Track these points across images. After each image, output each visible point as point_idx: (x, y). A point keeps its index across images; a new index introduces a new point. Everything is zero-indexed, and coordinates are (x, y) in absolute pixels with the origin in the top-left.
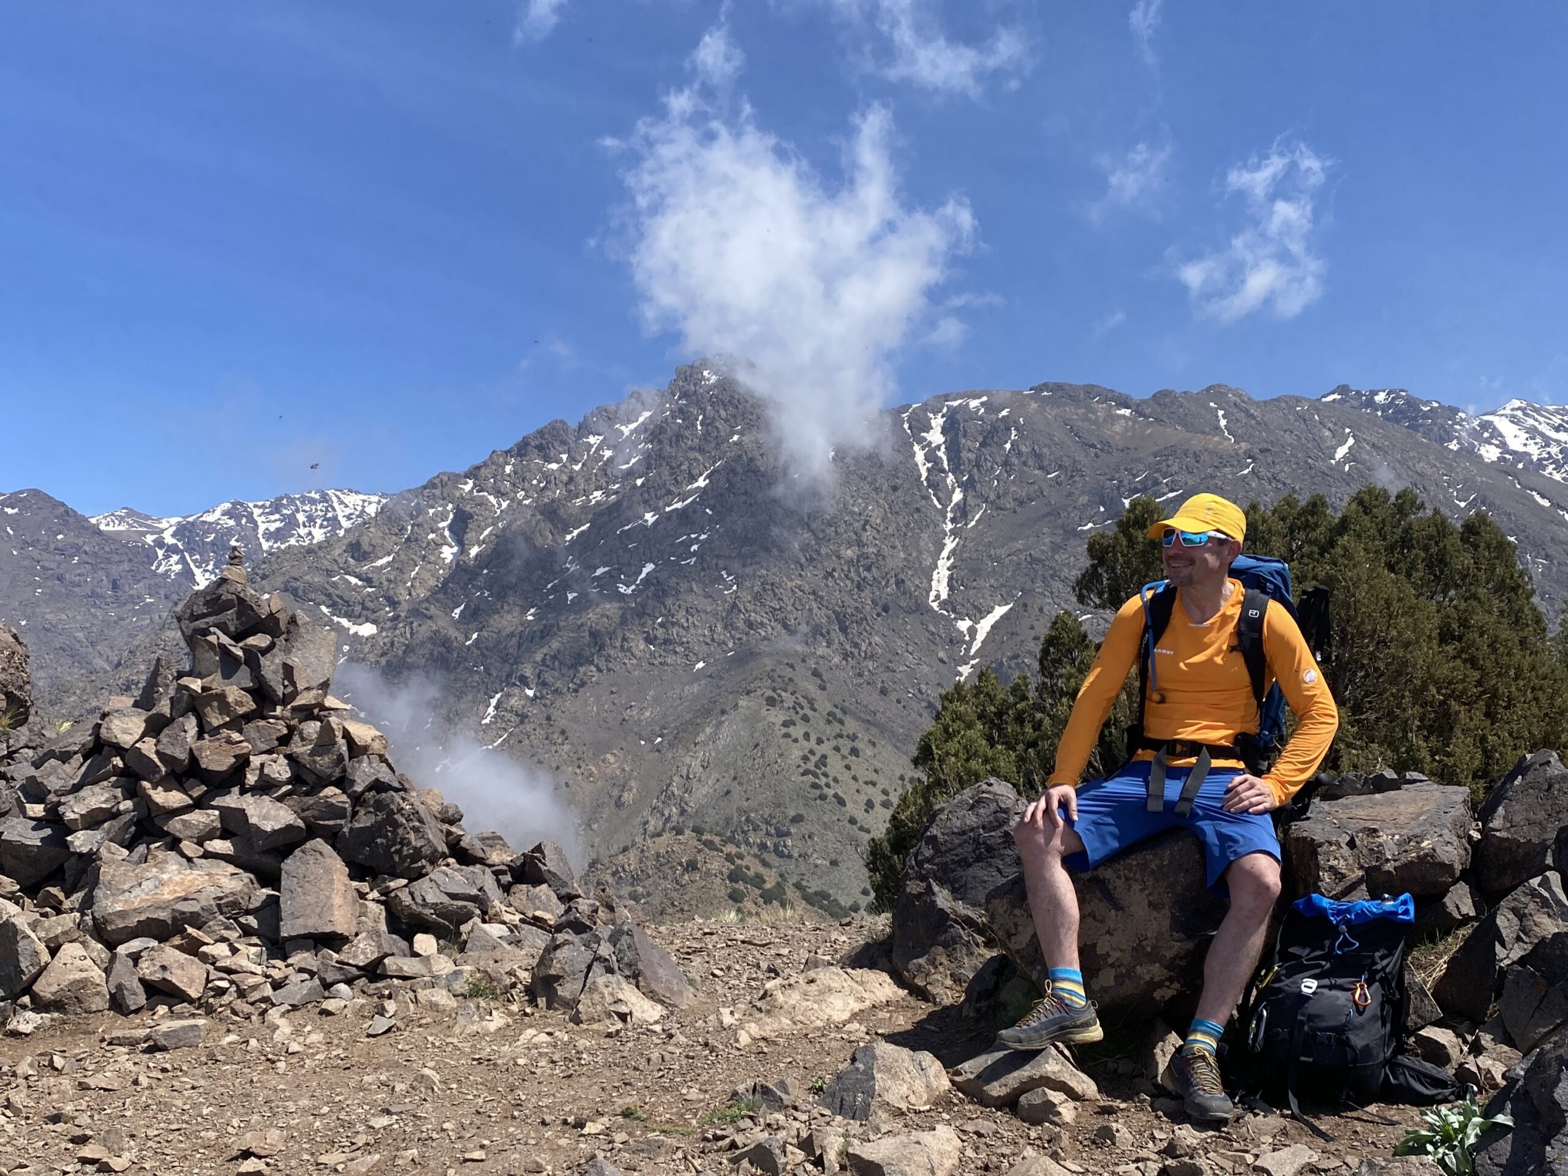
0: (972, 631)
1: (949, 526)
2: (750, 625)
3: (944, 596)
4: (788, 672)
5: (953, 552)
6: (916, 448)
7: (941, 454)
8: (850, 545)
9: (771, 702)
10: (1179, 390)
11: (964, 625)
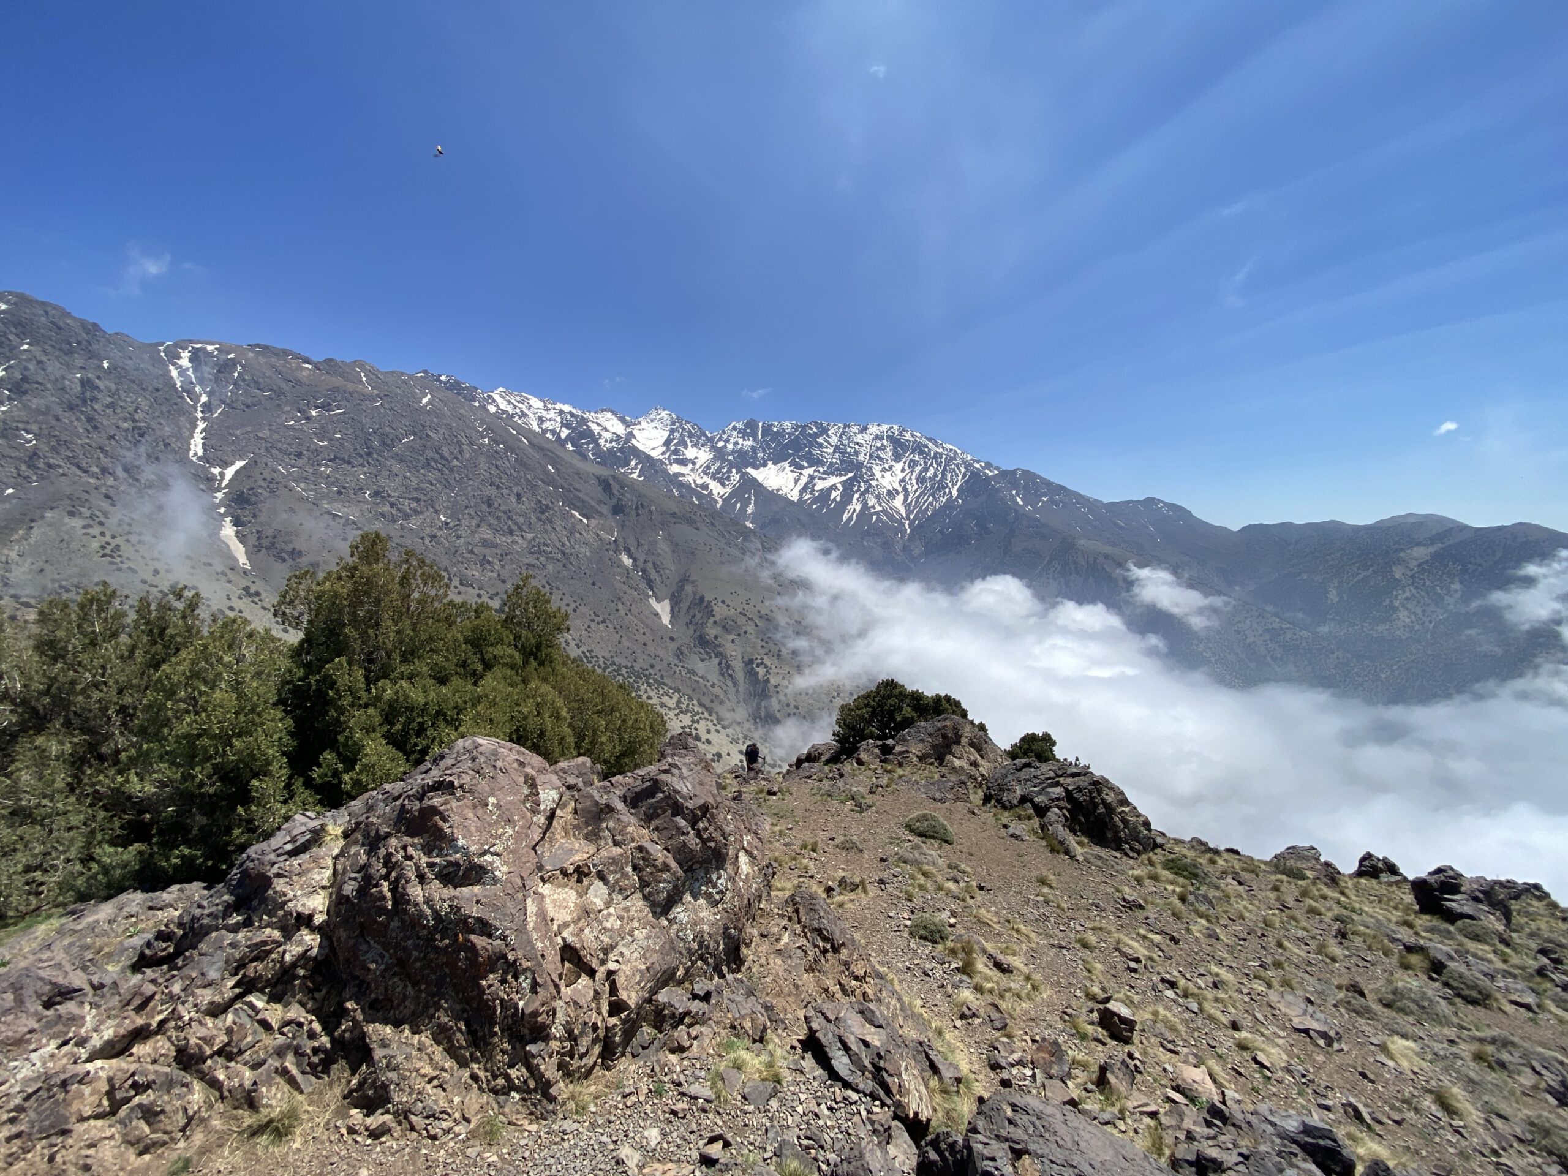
0: (222, 475)
1: (200, 415)
2: (50, 466)
3: (200, 453)
4: (85, 496)
5: (204, 430)
6: (171, 368)
7: (190, 373)
8: (125, 420)
9: (72, 514)
10: (339, 360)
11: (216, 471)
